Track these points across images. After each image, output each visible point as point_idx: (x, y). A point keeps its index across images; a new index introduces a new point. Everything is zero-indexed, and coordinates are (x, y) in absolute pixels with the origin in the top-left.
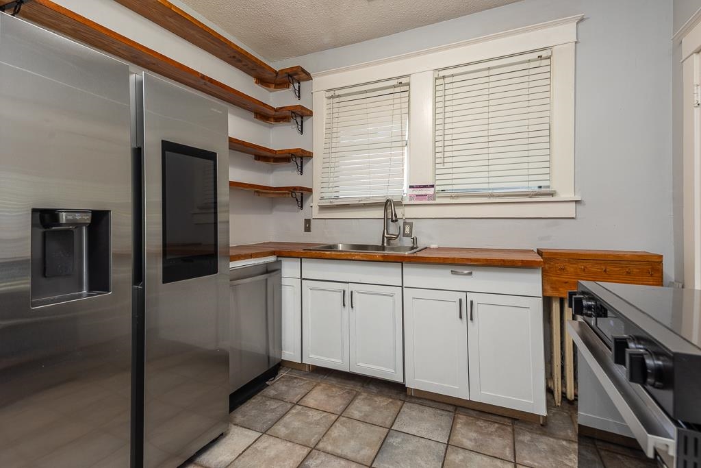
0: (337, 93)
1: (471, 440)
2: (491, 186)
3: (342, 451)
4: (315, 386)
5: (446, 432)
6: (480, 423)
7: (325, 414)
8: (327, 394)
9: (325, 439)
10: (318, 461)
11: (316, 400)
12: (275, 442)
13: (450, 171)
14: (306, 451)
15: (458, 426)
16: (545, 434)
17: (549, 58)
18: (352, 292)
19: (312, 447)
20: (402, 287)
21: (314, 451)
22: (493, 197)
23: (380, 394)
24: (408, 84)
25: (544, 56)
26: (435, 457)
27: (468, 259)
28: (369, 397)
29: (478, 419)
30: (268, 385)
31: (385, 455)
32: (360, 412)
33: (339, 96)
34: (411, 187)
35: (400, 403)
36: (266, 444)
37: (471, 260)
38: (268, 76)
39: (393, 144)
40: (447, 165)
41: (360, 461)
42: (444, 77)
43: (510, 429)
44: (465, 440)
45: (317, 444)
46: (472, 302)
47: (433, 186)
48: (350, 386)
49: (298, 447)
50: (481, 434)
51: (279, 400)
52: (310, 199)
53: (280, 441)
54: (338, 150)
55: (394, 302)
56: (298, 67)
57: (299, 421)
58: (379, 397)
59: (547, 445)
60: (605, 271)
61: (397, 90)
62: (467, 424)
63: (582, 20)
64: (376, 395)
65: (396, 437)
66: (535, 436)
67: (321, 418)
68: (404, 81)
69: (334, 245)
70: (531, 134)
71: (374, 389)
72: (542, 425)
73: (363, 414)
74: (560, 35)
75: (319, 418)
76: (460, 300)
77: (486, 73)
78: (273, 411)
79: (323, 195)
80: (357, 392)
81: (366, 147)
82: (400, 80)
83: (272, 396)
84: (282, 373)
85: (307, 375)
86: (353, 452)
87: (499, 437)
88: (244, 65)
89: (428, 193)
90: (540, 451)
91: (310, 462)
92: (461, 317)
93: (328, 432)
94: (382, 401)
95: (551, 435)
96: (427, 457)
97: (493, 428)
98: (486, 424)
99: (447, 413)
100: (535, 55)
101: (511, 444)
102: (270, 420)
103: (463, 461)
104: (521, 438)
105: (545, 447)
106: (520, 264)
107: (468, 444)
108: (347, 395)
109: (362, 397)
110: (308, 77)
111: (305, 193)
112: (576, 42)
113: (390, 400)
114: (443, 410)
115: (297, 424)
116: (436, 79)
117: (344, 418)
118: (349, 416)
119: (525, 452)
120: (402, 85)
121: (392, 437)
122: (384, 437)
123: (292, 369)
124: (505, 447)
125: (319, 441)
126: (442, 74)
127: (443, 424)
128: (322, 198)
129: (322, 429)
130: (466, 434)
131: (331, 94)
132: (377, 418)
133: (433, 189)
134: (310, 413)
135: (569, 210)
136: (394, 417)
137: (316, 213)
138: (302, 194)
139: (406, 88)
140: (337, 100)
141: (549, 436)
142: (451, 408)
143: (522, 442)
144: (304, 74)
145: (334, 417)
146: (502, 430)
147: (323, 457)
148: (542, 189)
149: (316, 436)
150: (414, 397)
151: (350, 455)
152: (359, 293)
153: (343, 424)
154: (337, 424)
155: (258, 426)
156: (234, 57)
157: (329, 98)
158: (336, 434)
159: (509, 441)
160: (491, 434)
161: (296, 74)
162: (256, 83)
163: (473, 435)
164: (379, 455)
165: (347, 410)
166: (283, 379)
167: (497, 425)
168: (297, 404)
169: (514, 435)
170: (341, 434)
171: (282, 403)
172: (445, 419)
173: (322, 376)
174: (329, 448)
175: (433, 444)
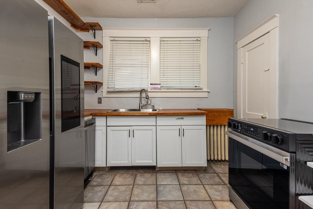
0: (116, 39)
1: (186, 181)
2: (181, 85)
3: (142, 198)
4: (115, 176)
5: (177, 180)
6: (186, 174)
7: (127, 186)
8: (123, 178)
9: (132, 196)
10: (135, 206)
11: (119, 182)
12: (110, 204)
13: (166, 79)
14: (127, 203)
15: (180, 177)
16: (206, 173)
17: (200, 41)
18: (133, 130)
19: (129, 201)
20: (156, 126)
21: (130, 202)
22: (183, 90)
23: (145, 172)
24: (149, 41)
25: (198, 39)
26: (178, 190)
27: (183, 113)
28: (142, 175)
29: (185, 173)
30: (90, 181)
31: (160, 195)
32: (141, 181)
33: (117, 41)
34: (151, 84)
35: (155, 174)
36: (106, 206)
37: (184, 113)
38: (79, 24)
39: (143, 66)
40: (165, 76)
41: (152, 200)
42: (164, 41)
43: (195, 174)
44: (184, 181)
45: (130, 199)
46: (183, 129)
47: (160, 84)
48: (131, 172)
49: (122, 203)
50: (188, 178)
51: (101, 186)
52: (101, 88)
53: (112, 203)
54: (116, 65)
55: (153, 132)
56: (97, 23)
57: (116, 192)
58: (146, 174)
59: (208, 176)
60: (219, 115)
61: (144, 42)
62: (182, 176)
63: (209, 30)
64: (144, 173)
65: (161, 187)
66: (204, 174)
67: (126, 188)
68: (148, 39)
69: (117, 110)
70: (194, 67)
71: (142, 171)
72: (204, 170)
73: (143, 182)
74: (203, 33)
75: (125, 188)
76: (179, 129)
77: (179, 42)
78: (100, 191)
79: (108, 86)
80: (135, 174)
81: (131, 66)
82: (146, 39)
83: (95, 185)
84: (95, 174)
85: (108, 172)
86: (147, 197)
87: (194, 177)
88: (68, 16)
89: (158, 87)
90: (207, 179)
91: (131, 207)
92: (179, 135)
93: (132, 193)
94: (148, 175)
95: (208, 173)
96: (175, 191)
97: (191, 175)
98: (188, 174)
99: (174, 173)
100: (196, 39)
101: (198, 179)
102: (101, 196)
103: (187, 189)
104: (200, 176)
105: (208, 177)
106: (200, 114)
107: (186, 182)
108: (132, 176)
109: (139, 175)
110: (101, 29)
111: (98, 85)
112: (208, 37)
113: (151, 174)
114: (172, 173)
115: (116, 194)
116: (161, 41)
117: (136, 186)
118: (137, 184)
119: (204, 180)
120: (147, 41)
121: (159, 187)
122: (156, 188)
123: (99, 171)
124: (197, 180)
125: (131, 197)
126: (163, 39)
127: (175, 178)
128: (108, 88)
129: (129, 193)
130: (184, 179)
131: (113, 39)
132: (149, 182)
133: (160, 85)
134: (119, 187)
135: (206, 95)
136: (156, 180)
137: (105, 94)
138: (96, 85)
139: (149, 42)
140: (115, 42)
141: (207, 173)
142: (174, 172)
143: (201, 177)
144: (100, 27)
145: (131, 186)
146: (194, 175)
147: (136, 203)
148: (197, 87)
149: (128, 196)
150: (159, 170)
151: (147, 199)
152: (136, 130)
153: (137, 188)
154: (134, 189)
155: (97, 200)
156: (64, 11)
157: (111, 41)
158: (136, 193)
159: (197, 178)
160: (191, 177)
161: (95, 26)
162: (71, 26)
163: (186, 179)
164: (158, 196)
165: (136, 182)
166: (96, 176)
167: (191, 174)
168: (110, 185)
169: (198, 176)
170: (139, 192)
171: (103, 187)
172: (174, 176)
173: (116, 171)
174: (136, 199)
175: (175, 186)
